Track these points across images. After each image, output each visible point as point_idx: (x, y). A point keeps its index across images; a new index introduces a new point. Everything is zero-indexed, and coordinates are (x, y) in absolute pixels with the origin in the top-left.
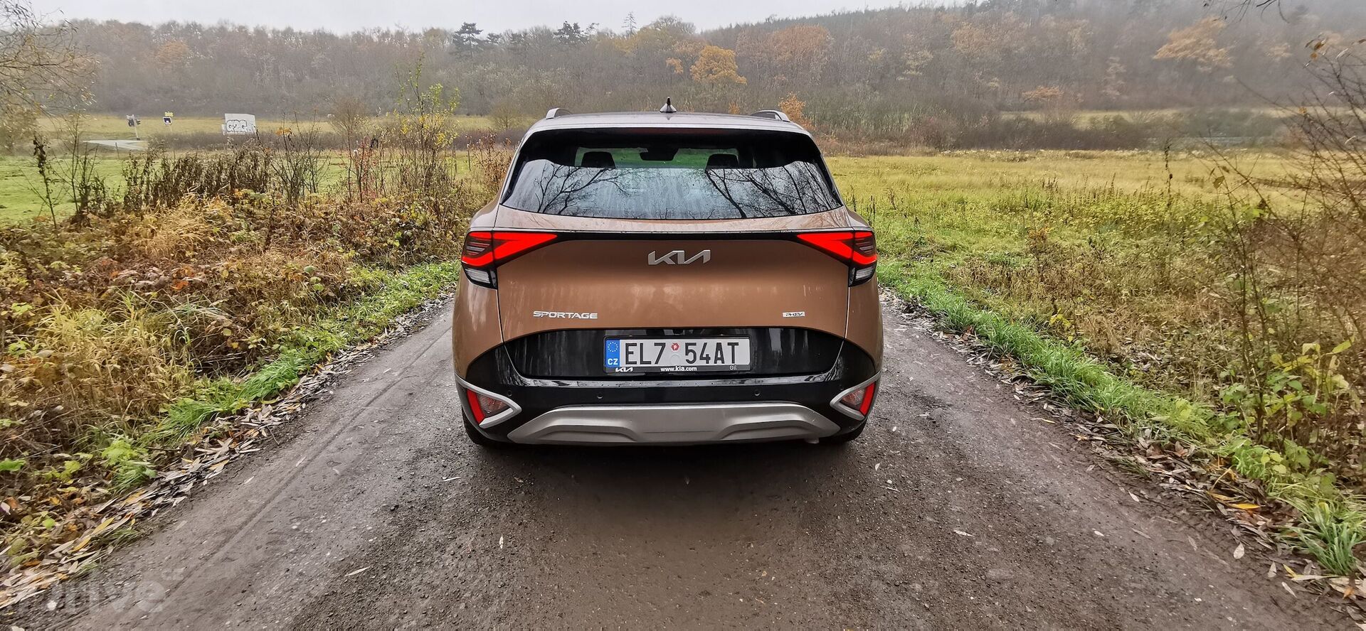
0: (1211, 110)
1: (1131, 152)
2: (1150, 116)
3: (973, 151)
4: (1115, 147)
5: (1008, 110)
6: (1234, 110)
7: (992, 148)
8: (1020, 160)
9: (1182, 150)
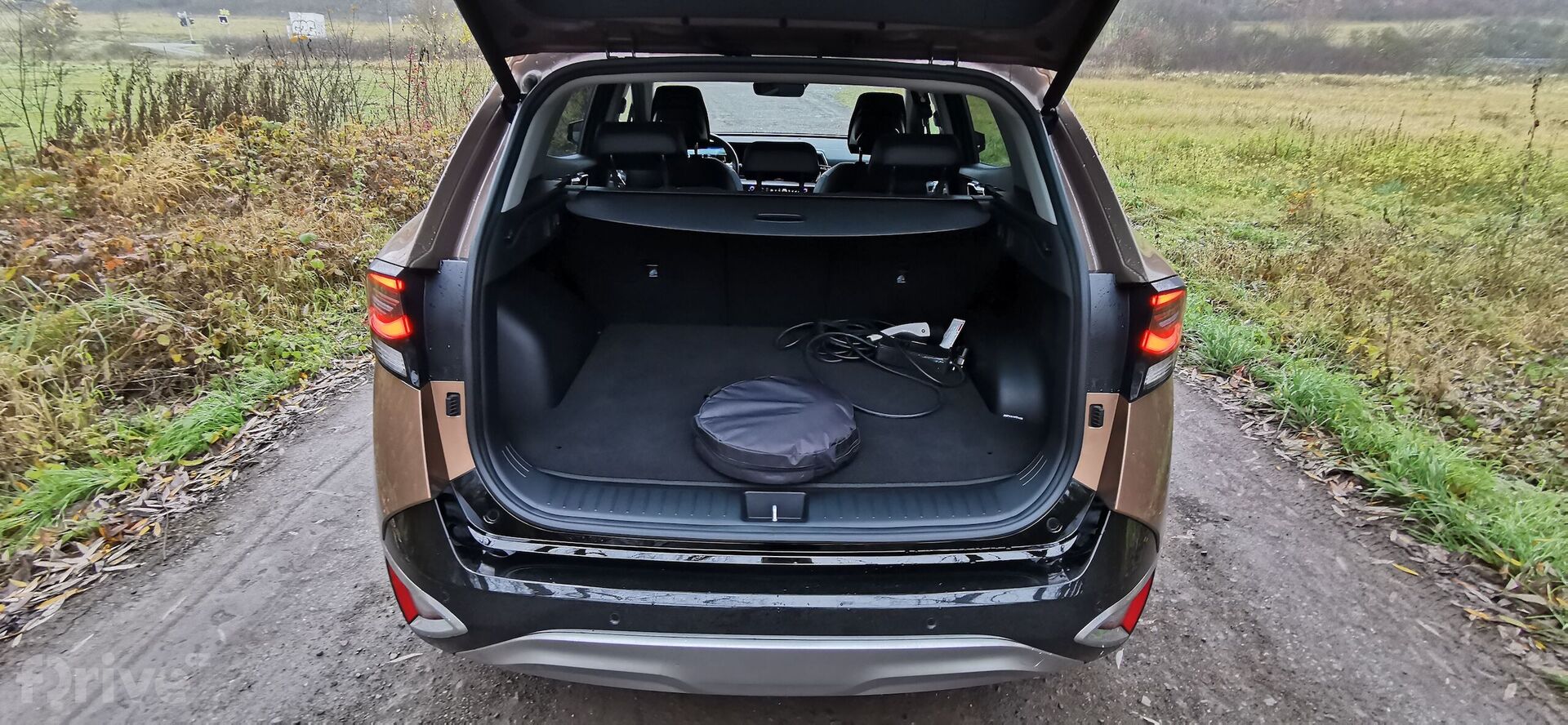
0: (1516, 20)
1: (1401, 78)
2: (1431, 28)
3: (1194, 73)
4: (1379, 70)
5: (1242, 19)
6: (1545, 22)
7: (1218, 70)
8: (1255, 86)
9: (1471, 75)
